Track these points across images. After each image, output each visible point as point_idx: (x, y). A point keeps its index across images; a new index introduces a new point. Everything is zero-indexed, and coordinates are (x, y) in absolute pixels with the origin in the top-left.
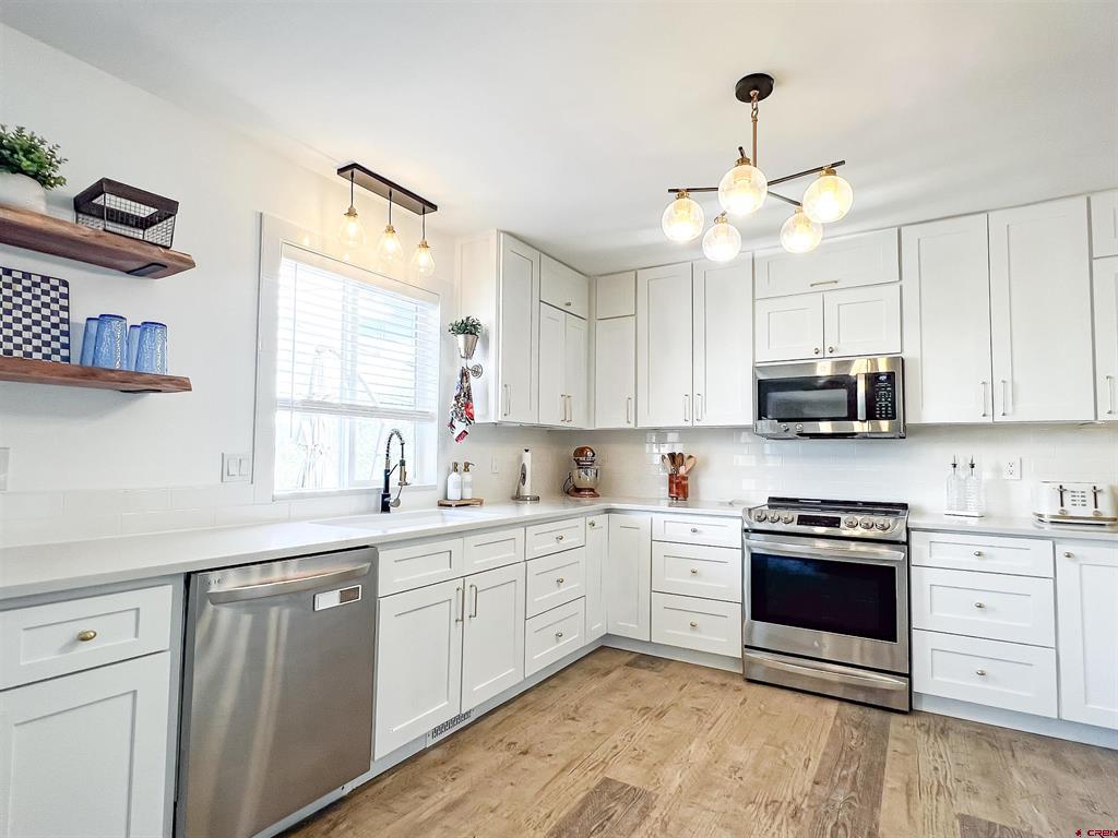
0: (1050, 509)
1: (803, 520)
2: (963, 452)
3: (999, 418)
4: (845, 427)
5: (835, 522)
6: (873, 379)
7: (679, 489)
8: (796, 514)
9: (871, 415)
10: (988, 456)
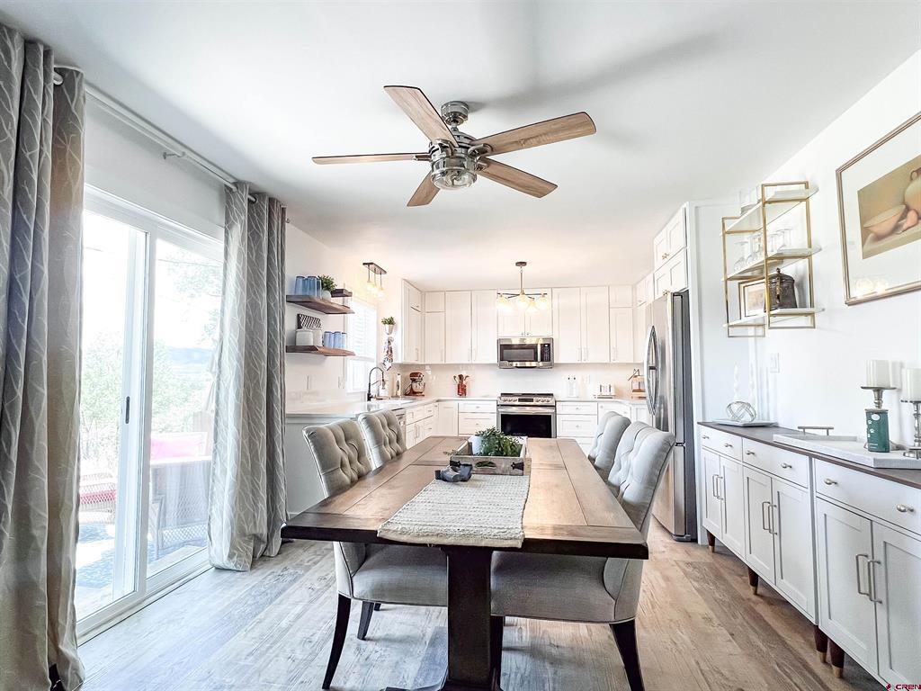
0: (597, 393)
1: (520, 400)
2: (572, 374)
3: (583, 361)
4: (534, 364)
5: (532, 400)
6: (543, 346)
7: (462, 390)
8: (517, 398)
9: (542, 360)
10: (579, 374)
